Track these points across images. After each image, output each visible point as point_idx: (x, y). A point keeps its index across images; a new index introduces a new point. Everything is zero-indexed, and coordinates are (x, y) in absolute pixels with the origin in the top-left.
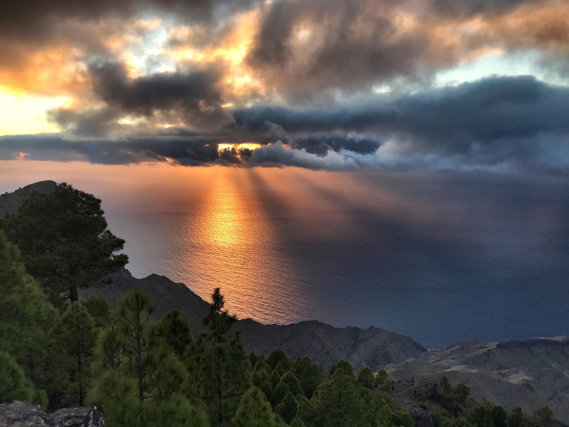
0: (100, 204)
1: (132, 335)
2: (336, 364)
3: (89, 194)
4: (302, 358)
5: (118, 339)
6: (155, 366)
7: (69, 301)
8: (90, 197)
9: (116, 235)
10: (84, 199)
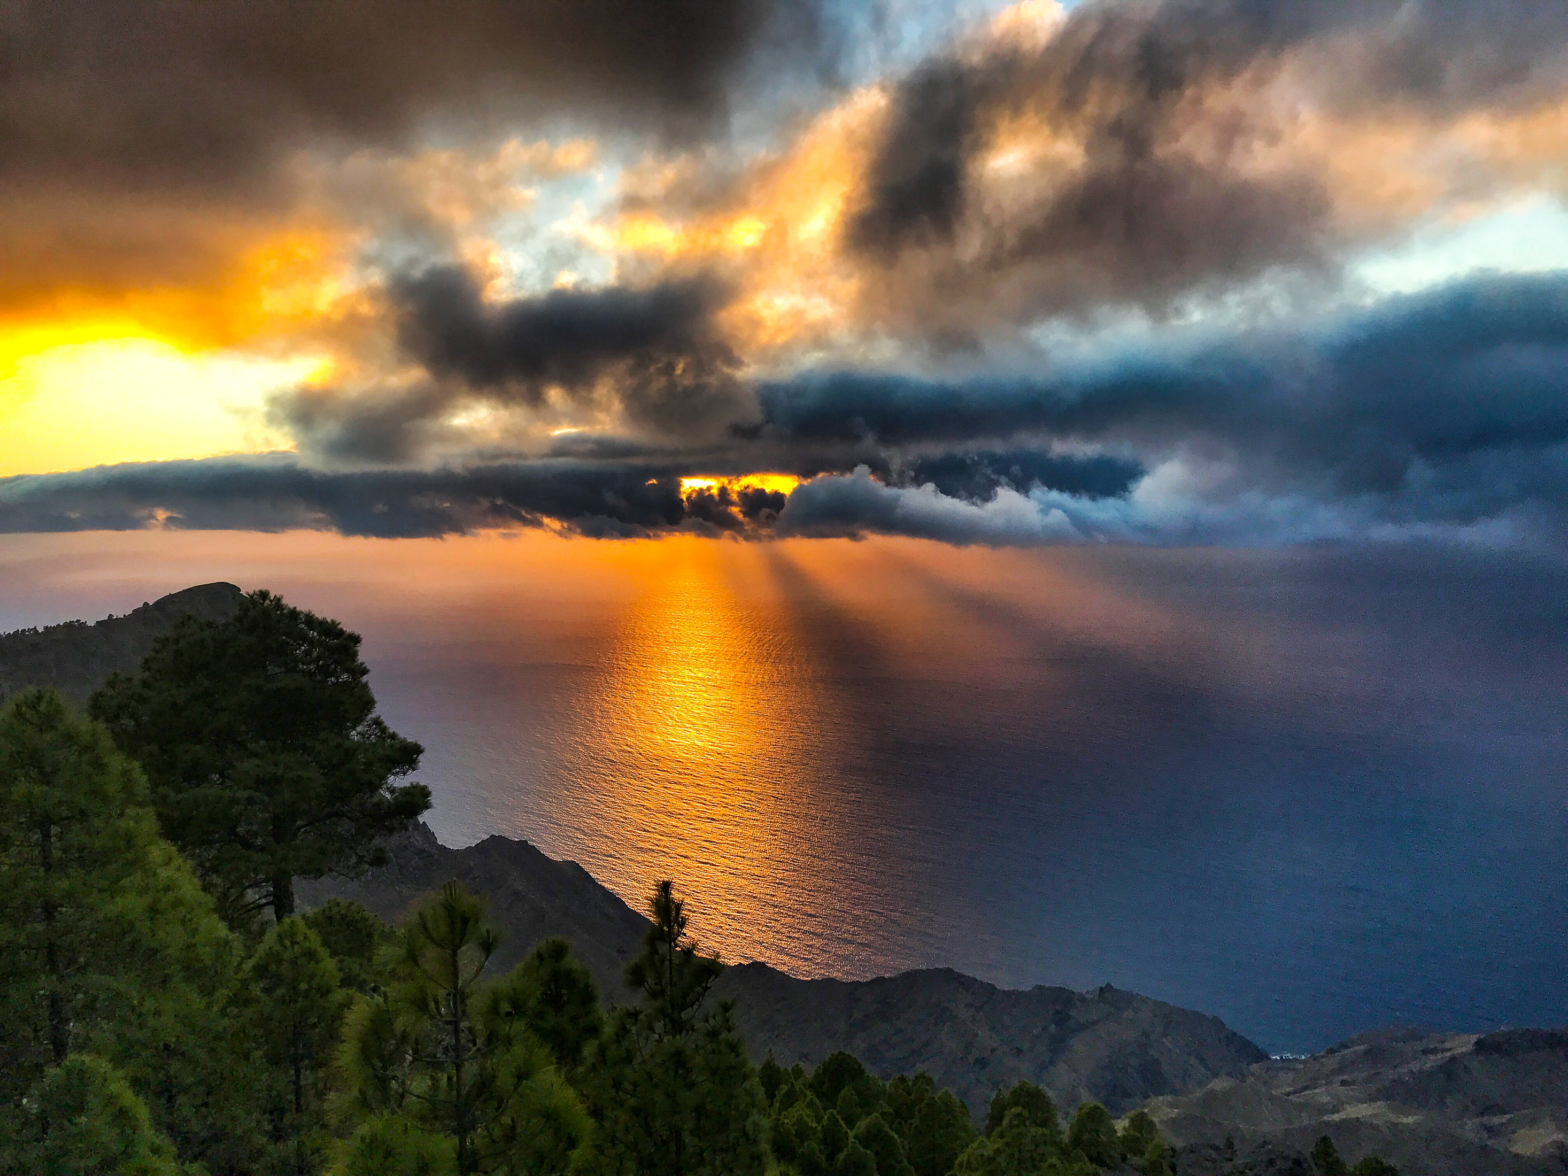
0: (359, 648)
1: (440, 1014)
2: (1007, 1094)
3: (329, 620)
4: (910, 1076)
5: (399, 1024)
6: (500, 1102)
7: (269, 913)
8: (330, 629)
9: (397, 732)
10: (315, 634)
